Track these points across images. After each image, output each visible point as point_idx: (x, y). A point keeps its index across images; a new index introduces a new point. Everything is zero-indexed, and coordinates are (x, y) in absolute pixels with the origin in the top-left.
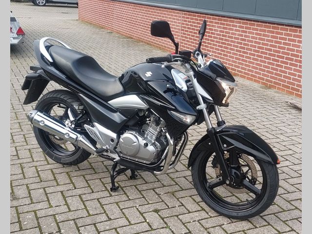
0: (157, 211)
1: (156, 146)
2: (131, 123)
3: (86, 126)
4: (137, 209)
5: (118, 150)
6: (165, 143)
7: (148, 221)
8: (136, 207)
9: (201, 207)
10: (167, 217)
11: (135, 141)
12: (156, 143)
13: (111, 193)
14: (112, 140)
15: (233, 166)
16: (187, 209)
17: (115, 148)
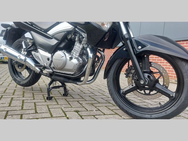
0: (77, 112)
1: (79, 60)
2: (62, 46)
3: (33, 53)
4: (62, 109)
5: (52, 66)
6: (86, 60)
7: (67, 116)
8: (61, 108)
9: (115, 113)
10: (85, 116)
11: (63, 56)
12: (79, 58)
13: (46, 100)
14: (48, 59)
15: (146, 71)
16: (103, 113)
17: (50, 65)
